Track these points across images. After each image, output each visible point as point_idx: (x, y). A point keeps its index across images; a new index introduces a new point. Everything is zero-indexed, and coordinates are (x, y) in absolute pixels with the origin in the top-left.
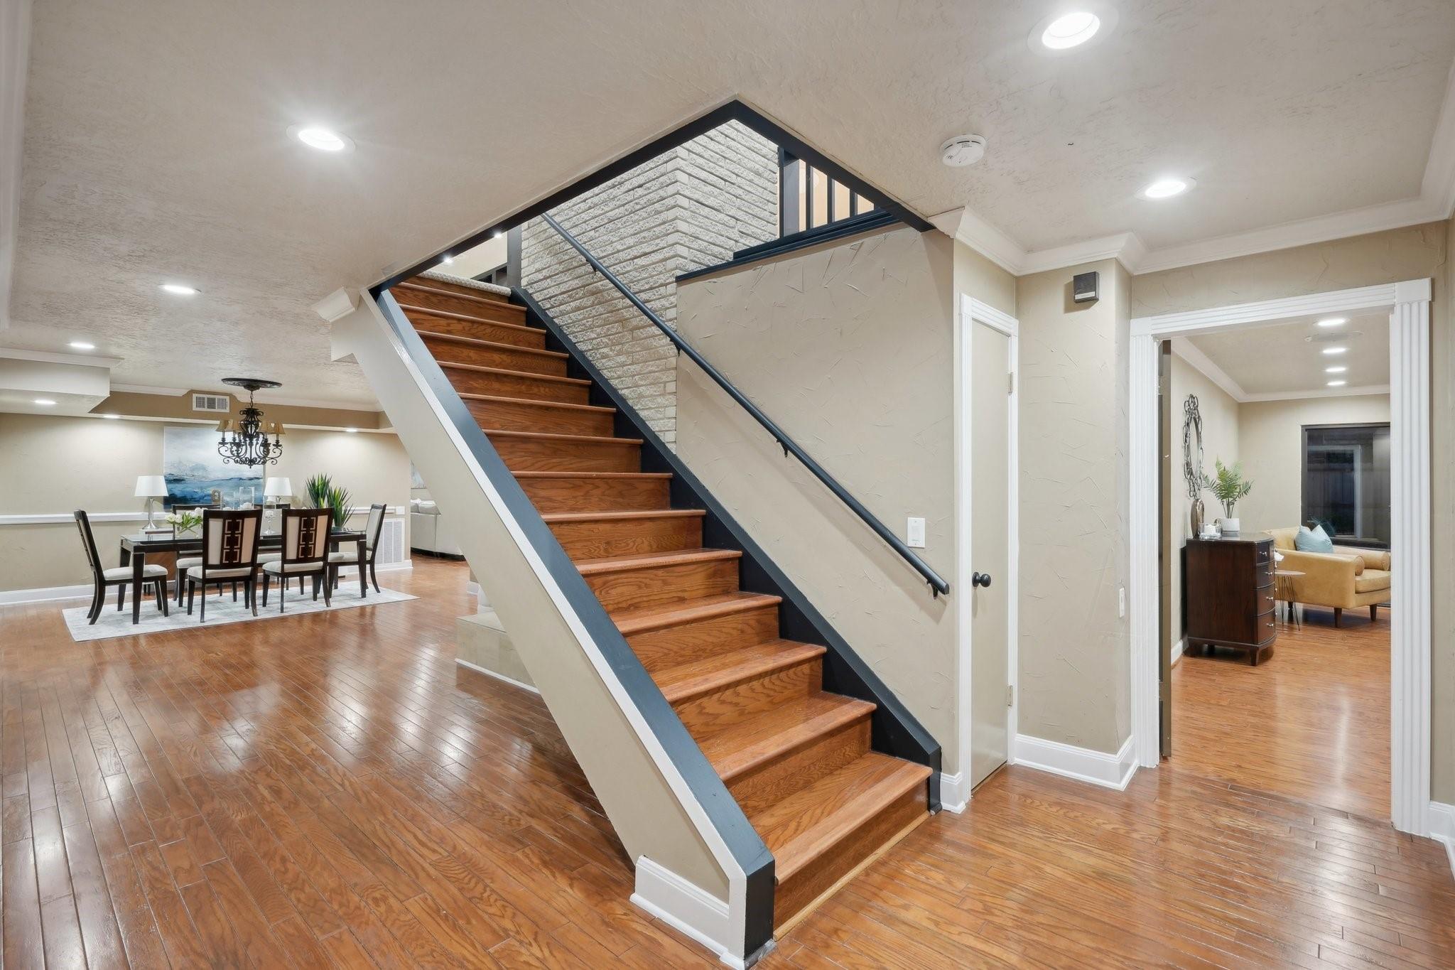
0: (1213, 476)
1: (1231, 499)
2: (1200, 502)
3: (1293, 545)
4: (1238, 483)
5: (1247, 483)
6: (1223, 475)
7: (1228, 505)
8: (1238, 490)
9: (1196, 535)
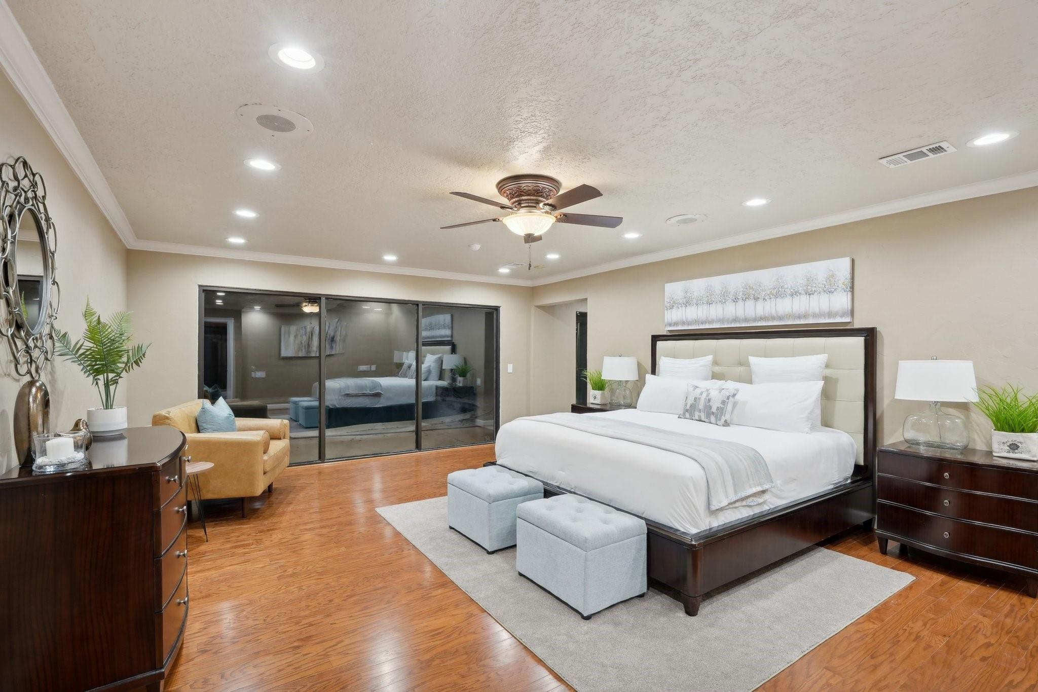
0: (77, 332)
1: (111, 376)
2: (39, 388)
3: (194, 425)
4: (125, 348)
5: (140, 348)
6: (96, 330)
7: (107, 386)
8: (125, 359)
9: (27, 461)
